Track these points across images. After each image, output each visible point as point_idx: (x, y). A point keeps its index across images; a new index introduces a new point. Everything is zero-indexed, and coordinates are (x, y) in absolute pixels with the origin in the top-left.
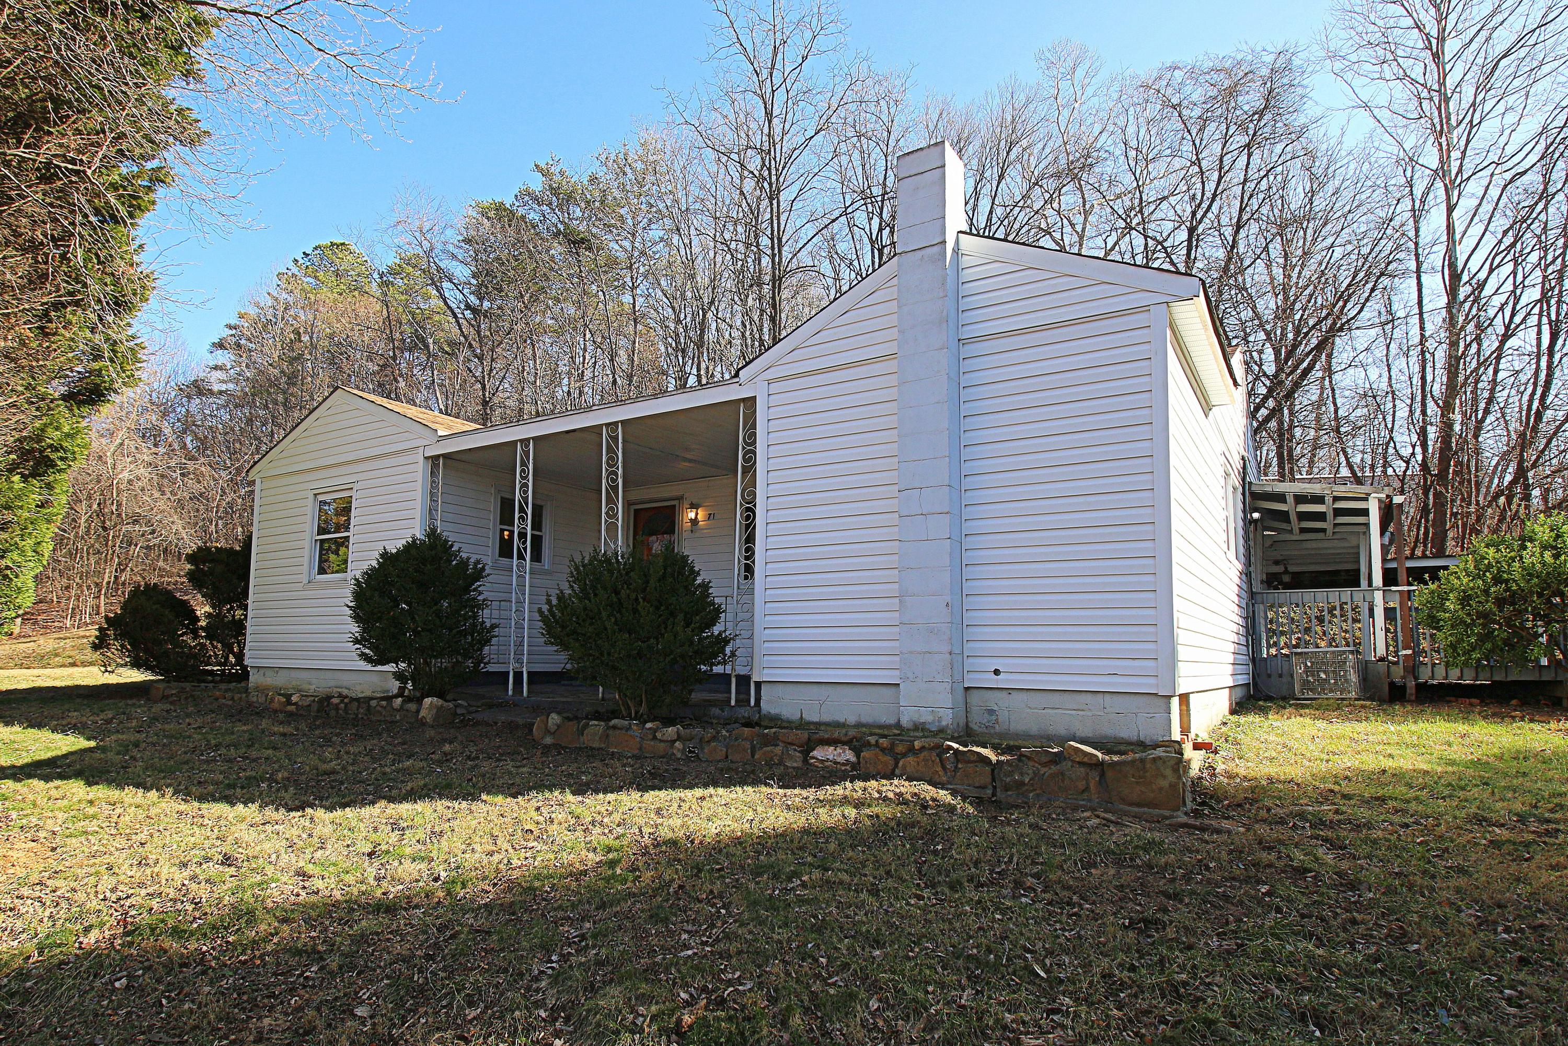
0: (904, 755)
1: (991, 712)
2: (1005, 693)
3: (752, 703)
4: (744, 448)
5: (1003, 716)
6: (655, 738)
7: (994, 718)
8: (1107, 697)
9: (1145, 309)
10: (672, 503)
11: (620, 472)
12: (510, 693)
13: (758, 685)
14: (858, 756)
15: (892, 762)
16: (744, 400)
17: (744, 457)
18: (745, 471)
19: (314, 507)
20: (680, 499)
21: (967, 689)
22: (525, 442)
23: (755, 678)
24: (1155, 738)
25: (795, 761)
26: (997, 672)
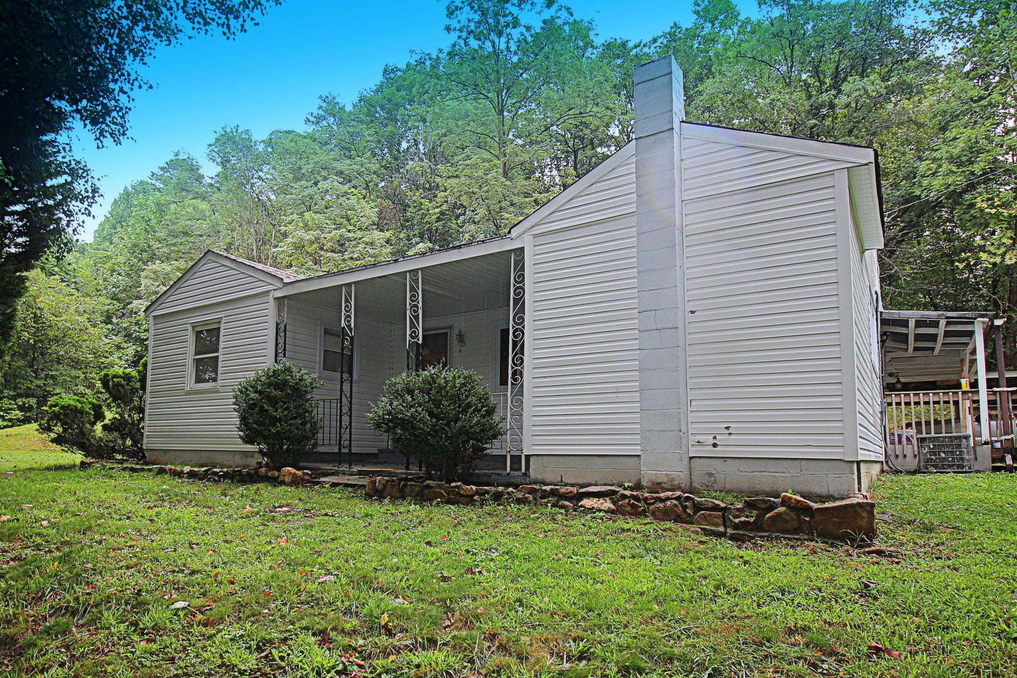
1: (710, 475)
2: (721, 461)
3: (523, 471)
4: (514, 285)
5: (720, 478)
7: (713, 479)
8: (804, 462)
9: (831, 173)
10: (445, 331)
11: (420, 305)
13: (528, 457)
16: (514, 250)
17: (514, 292)
18: (516, 302)
19: (193, 336)
20: (451, 327)
21: (691, 458)
22: (349, 285)
23: (526, 452)
24: (842, 493)
26: (715, 446)
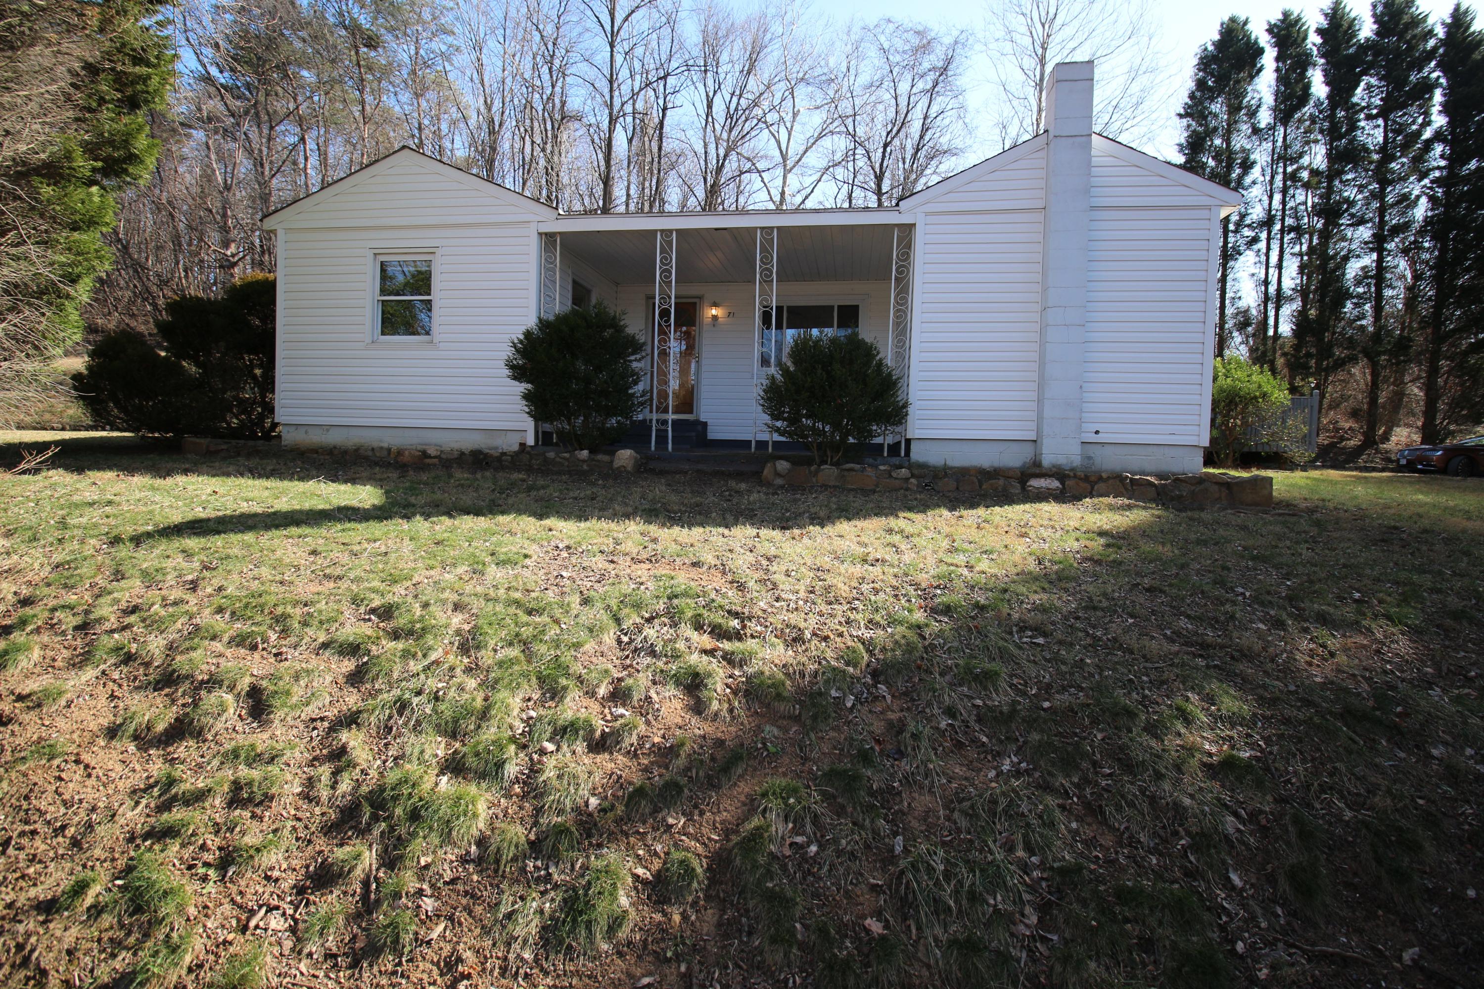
0: (1096, 483)
2: (1099, 446)
3: (903, 454)
4: (897, 263)
5: (1098, 460)
6: (891, 476)
7: (1092, 461)
8: (1167, 447)
9: (1208, 207)
10: (693, 300)
11: (774, 269)
12: (653, 448)
13: (909, 441)
14: (1063, 483)
15: (1089, 487)
17: (897, 270)
18: (898, 281)
19: (375, 266)
20: (700, 298)
22: (666, 233)
25: (1016, 489)
26: (1097, 432)
